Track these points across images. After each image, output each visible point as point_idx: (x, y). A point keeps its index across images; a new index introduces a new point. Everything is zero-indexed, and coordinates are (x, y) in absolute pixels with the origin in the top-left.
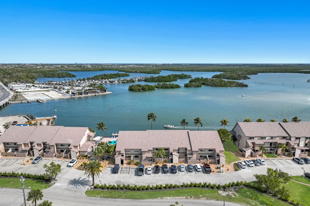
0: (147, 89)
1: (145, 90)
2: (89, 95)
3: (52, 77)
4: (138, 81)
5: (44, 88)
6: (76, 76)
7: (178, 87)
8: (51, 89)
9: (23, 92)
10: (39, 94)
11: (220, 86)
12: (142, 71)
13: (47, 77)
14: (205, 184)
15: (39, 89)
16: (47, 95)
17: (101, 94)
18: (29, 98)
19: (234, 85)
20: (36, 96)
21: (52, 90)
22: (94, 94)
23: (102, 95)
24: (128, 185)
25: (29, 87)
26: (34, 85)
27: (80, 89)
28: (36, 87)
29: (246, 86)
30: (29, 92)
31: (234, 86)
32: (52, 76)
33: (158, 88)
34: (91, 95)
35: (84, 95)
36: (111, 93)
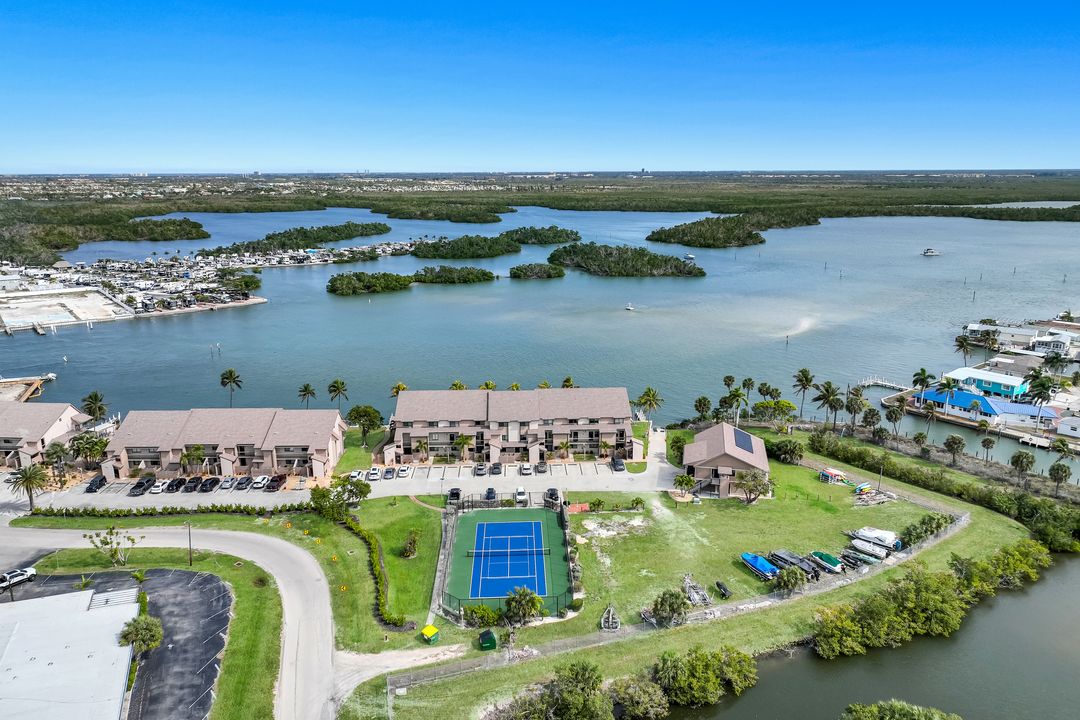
0: (379, 289)
1: (374, 292)
2: (194, 308)
3: (130, 240)
4: (392, 255)
5: (78, 284)
6: (209, 236)
7: (486, 277)
8: (96, 289)
9: (5, 300)
10: (50, 306)
11: (620, 274)
12: (444, 210)
13: (113, 239)
14: (238, 507)
15: (58, 288)
16: (71, 312)
17: (231, 304)
18: (16, 320)
19: (662, 272)
20: (38, 313)
21: (98, 292)
22: (208, 306)
23: (234, 307)
24: (93, 510)
25: (32, 279)
26: (49, 275)
27: (181, 289)
28: (52, 280)
29: (701, 274)
30: (24, 300)
31: (664, 275)
32: (131, 236)
33: (424, 282)
34: (200, 309)
35: (178, 310)
36: (266, 300)
